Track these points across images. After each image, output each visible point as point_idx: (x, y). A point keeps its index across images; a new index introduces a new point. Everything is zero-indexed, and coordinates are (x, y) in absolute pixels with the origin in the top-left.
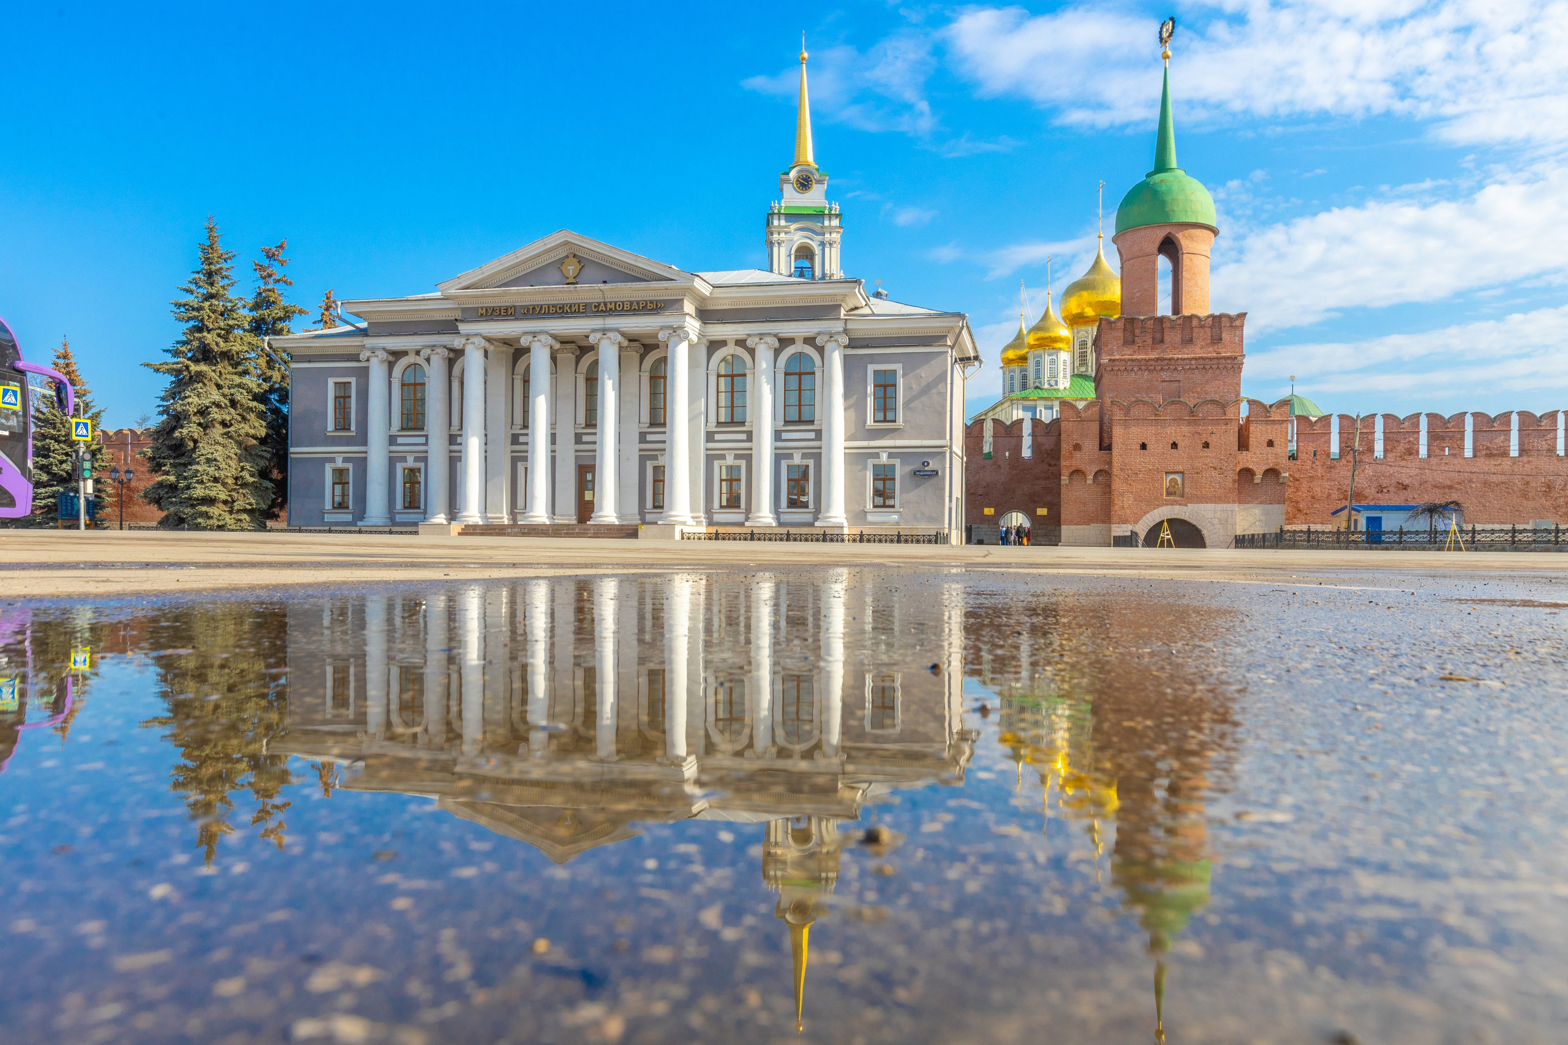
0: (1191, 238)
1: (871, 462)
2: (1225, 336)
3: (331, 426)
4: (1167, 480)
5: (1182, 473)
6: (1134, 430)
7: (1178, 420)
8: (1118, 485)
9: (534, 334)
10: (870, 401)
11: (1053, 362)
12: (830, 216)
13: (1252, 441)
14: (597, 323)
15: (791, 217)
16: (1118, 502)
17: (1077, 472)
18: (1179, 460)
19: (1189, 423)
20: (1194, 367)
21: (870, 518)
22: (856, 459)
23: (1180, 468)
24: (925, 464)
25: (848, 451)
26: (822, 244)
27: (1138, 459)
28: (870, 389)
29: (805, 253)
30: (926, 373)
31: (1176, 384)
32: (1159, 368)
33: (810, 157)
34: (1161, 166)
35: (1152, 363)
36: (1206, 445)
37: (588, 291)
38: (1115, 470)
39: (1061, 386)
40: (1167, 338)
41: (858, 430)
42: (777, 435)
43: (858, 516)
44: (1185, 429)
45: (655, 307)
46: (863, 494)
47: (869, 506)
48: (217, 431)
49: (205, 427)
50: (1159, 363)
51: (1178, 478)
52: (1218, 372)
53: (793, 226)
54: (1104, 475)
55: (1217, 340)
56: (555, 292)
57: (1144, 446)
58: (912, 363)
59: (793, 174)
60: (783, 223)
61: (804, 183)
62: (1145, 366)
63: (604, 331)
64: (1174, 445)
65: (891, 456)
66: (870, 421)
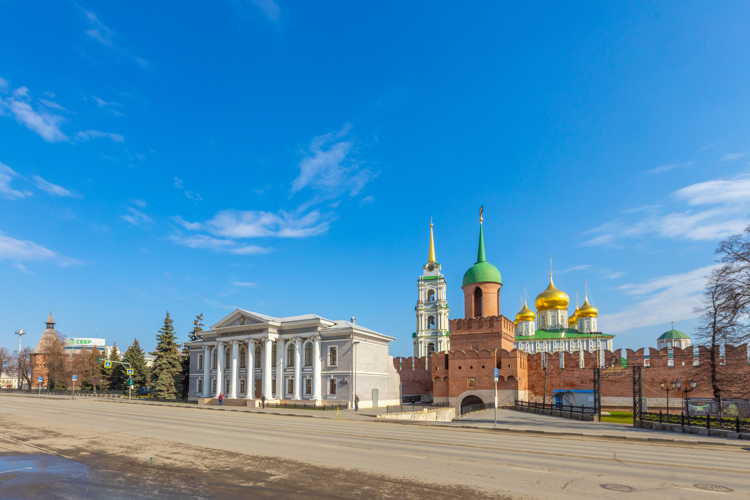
0: (486, 287)
1: (329, 379)
2: (495, 324)
3: (198, 368)
4: (468, 381)
5: (475, 378)
6: (456, 361)
7: (473, 358)
8: (451, 382)
9: (233, 340)
10: (329, 358)
11: (526, 325)
12: (440, 279)
13: (502, 365)
14: (246, 336)
15: (426, 280)
16: (451, 389)
17: (437, 378)
18: (474, 373)
19: (477, 358)
20: (483, 336)
21: (328, 397)
22: (324, 377)
23: (474, 376)
24: (344, 379)
25: (322, 375)
26: (437, 289)
27: (458, 373)
28: (329, 354)
29: (431, 292)
30: (345, 348)
31: (477, 344)
32: (470, 337)
33: (434, 259)
34: (479, 261)
35: (467, 336)
36: (483, 367)
37: (246, 327)
38: (450, 377)
39: (530, 334)
40: (473, 326)
41: (325, 368)
42: (302, 370)
43: (324, 397)
44: (475, 361)
45: (261, 331)
46: (326, 389)
47: (328, 393)
48: (165, 371)
49: (162, 370)
50: (470, 335)
51: (473, 379)
52: (492, 338)
53: (426, 284)
54: (446, 378)
55: (492, 326)
56: (238, 327)
57: (460, 368)
58: (341, 345)
59: (427, 266)
60: (423, 283)
61: (431, 268)
62: (464, 337)
63: (249, 339)
64: (471, 367)
65: (334, 376)
66: (329, 364)
